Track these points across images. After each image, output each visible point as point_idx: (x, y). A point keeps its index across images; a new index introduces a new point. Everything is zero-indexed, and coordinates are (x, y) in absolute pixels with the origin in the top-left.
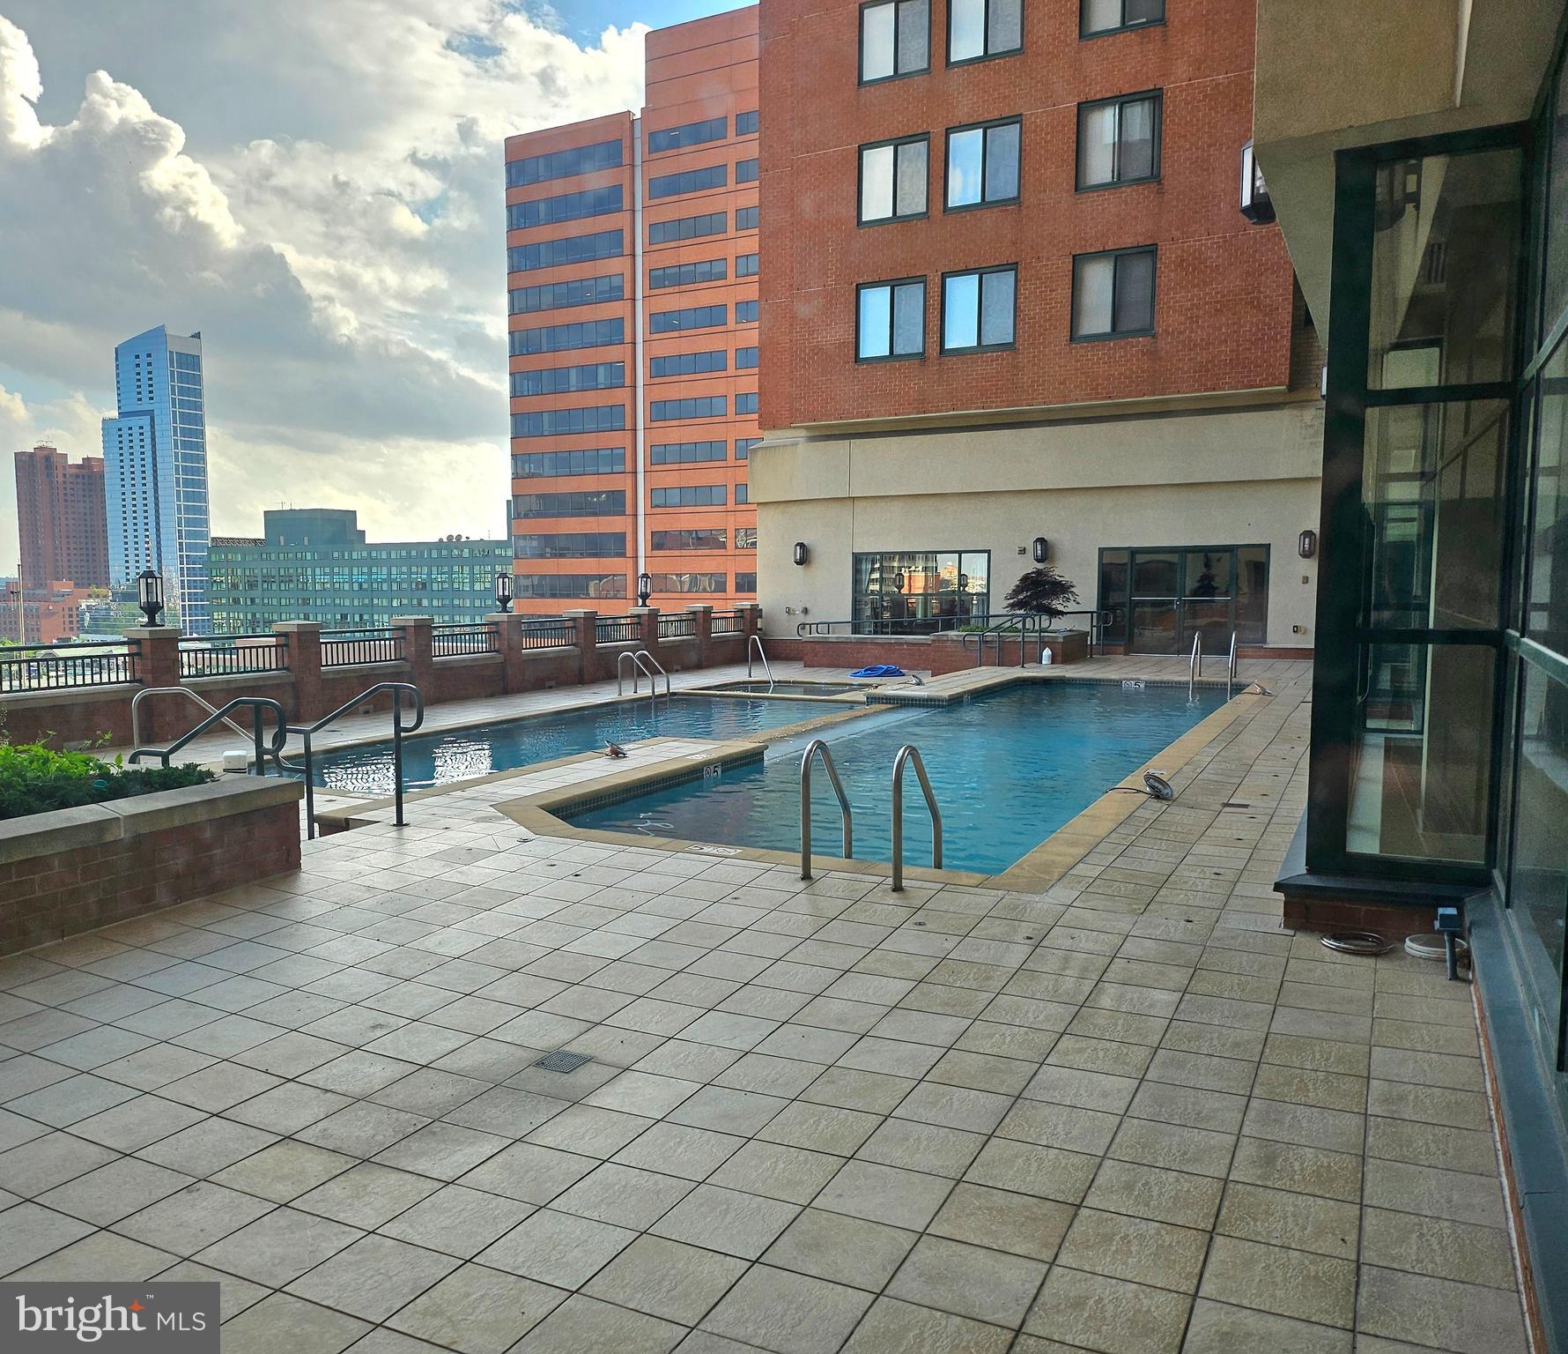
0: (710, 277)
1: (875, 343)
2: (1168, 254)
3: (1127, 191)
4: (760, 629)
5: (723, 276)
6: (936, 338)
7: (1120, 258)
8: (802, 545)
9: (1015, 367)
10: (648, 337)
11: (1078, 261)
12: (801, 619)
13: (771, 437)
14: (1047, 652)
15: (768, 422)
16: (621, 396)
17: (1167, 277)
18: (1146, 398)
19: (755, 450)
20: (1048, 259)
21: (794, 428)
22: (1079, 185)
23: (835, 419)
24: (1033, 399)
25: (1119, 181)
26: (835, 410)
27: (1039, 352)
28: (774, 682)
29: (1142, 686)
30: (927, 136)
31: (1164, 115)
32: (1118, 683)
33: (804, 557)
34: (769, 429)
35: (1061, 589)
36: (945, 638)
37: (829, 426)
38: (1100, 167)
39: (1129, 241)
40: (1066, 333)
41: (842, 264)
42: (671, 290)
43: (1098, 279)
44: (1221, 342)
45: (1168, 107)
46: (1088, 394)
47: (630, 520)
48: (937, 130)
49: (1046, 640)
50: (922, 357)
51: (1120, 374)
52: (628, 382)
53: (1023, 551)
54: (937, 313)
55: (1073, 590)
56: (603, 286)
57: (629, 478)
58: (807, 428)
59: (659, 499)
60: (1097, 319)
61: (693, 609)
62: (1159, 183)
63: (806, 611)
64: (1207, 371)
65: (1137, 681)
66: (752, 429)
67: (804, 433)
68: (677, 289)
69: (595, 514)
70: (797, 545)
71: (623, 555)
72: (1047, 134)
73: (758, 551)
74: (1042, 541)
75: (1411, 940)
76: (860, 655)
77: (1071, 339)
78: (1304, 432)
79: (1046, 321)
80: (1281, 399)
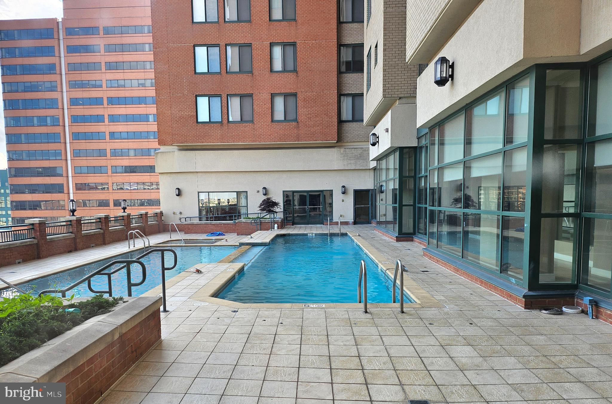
0: (95, 86)
1: (203, 117)
2: (300, 96)
3: (286, 74)
4: (163, 220)
5: (101, 86)
6: (226, 117)
7: (286, 96)
8: (178, 189)
9: (254, 129)
10: (69, 107)
11: (273, 96)
12: (179, 216)
13: (163, 148)
14: (276, 226)
15: (162, 142)
16: (58, 129)
17: (300, 103)
18: (296, 142)
19: (158, 153)
20: (263, 94)
21: (174, 145)
22: (271, 70)
23: (190, 143)
24: (261, 140)
25: (285, 70)
26: (190, 140)
27: (262, 124)
28: (184, 240)
29: (314, 235)
30: (219, 45)
31: (297, 51)
32: (306, 235)
33: (179, 193)
34: (163, 145)
35: (275, 204)
36: (241, 222)
37: (187, 146)
38: (278, 65)
39: (288, 91)
40: (270, 118)
41: (189, 87)
42: (79, 89)
43: (279, 103)
44: (318, 126)
45: (298, 49)
46: (278, 140)
47: (65, 179)
48: (223, 44)
49: (275, 221)
50: (221, 123)
51: (288, 134)
52: (61, 124)
53: (258, 192)
54: (226, 108)
55: (279, 204)
56: (48, 85)
57: (64, 162)
58: (178, 146)
59: (77, 171)
60: (279, 115)
61: (140, 213)
62: (297, 73)
63: (181, 213)
64: (314, 135)
65: (312, 233)
66: (155, 145)
67: (176, 147)
68: (81, 89)
69: (49, 176)
70: (177, 189)
71: (63, 192)
72: (260, 51)
73: (160, 191)
74: (264, 188)
75: (565, 308)
76: (206, 229)
77: (272, 121)
78: (341, 155)
79: (263, 114)
80: (334, 145)
